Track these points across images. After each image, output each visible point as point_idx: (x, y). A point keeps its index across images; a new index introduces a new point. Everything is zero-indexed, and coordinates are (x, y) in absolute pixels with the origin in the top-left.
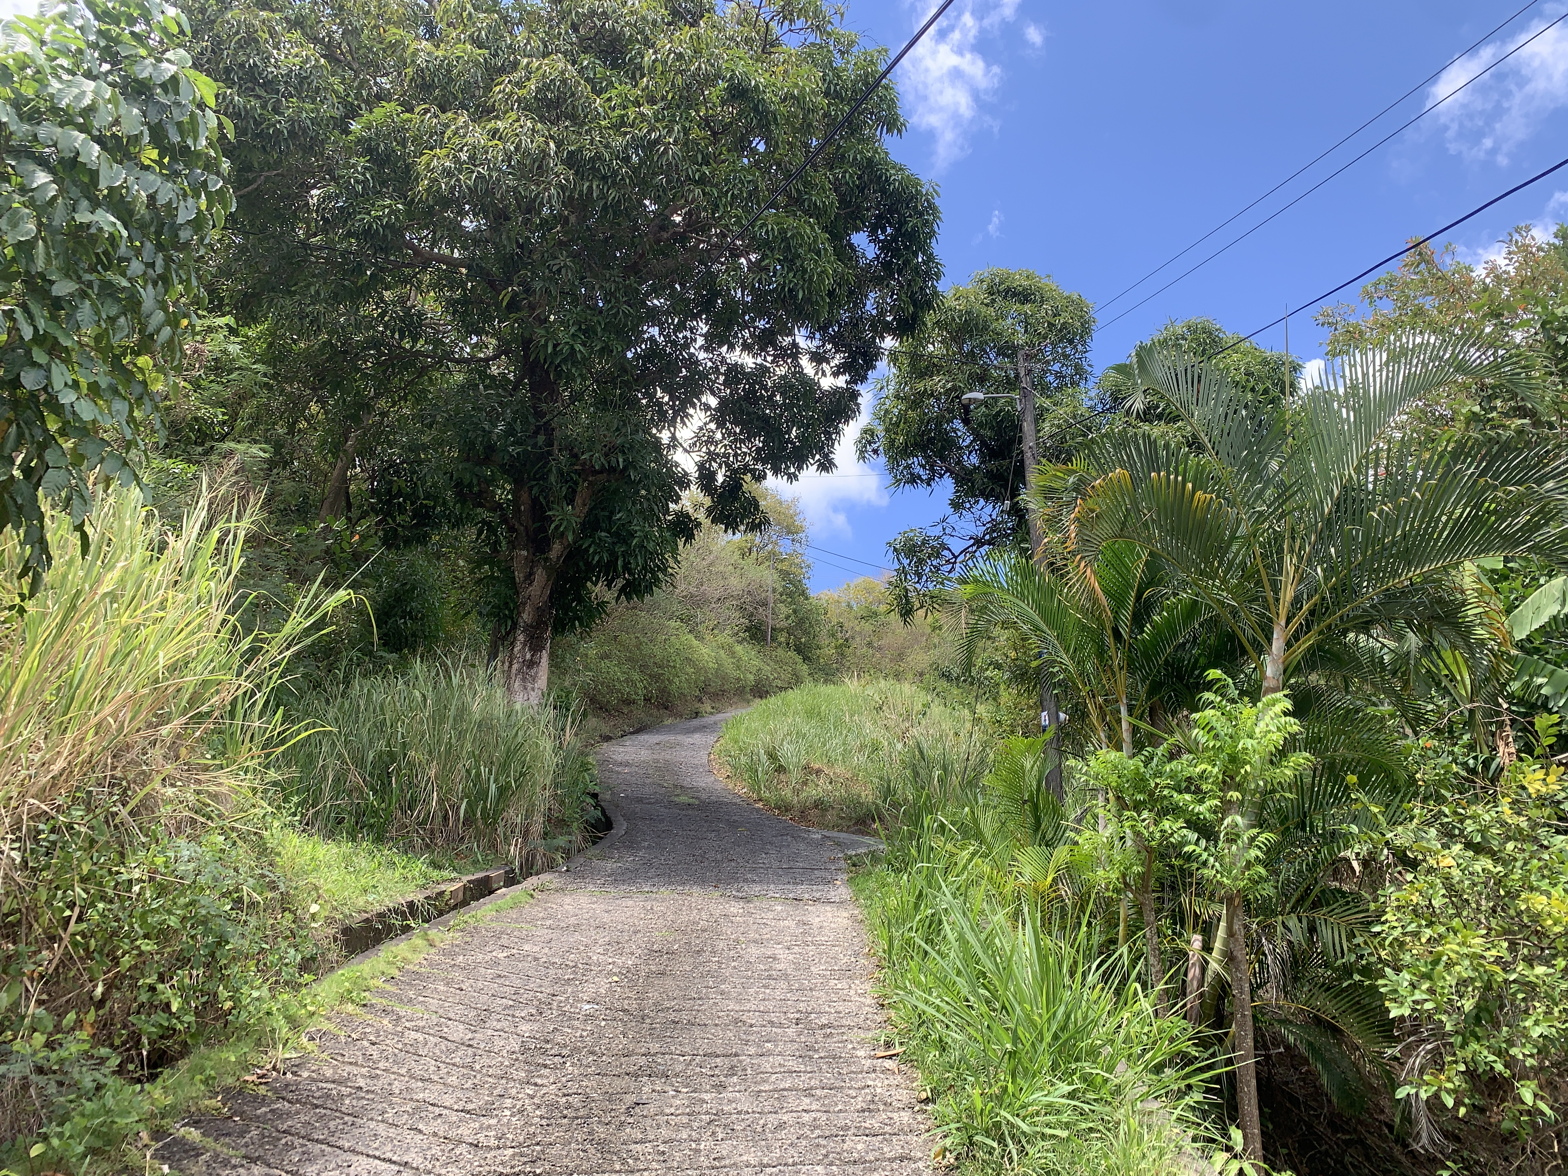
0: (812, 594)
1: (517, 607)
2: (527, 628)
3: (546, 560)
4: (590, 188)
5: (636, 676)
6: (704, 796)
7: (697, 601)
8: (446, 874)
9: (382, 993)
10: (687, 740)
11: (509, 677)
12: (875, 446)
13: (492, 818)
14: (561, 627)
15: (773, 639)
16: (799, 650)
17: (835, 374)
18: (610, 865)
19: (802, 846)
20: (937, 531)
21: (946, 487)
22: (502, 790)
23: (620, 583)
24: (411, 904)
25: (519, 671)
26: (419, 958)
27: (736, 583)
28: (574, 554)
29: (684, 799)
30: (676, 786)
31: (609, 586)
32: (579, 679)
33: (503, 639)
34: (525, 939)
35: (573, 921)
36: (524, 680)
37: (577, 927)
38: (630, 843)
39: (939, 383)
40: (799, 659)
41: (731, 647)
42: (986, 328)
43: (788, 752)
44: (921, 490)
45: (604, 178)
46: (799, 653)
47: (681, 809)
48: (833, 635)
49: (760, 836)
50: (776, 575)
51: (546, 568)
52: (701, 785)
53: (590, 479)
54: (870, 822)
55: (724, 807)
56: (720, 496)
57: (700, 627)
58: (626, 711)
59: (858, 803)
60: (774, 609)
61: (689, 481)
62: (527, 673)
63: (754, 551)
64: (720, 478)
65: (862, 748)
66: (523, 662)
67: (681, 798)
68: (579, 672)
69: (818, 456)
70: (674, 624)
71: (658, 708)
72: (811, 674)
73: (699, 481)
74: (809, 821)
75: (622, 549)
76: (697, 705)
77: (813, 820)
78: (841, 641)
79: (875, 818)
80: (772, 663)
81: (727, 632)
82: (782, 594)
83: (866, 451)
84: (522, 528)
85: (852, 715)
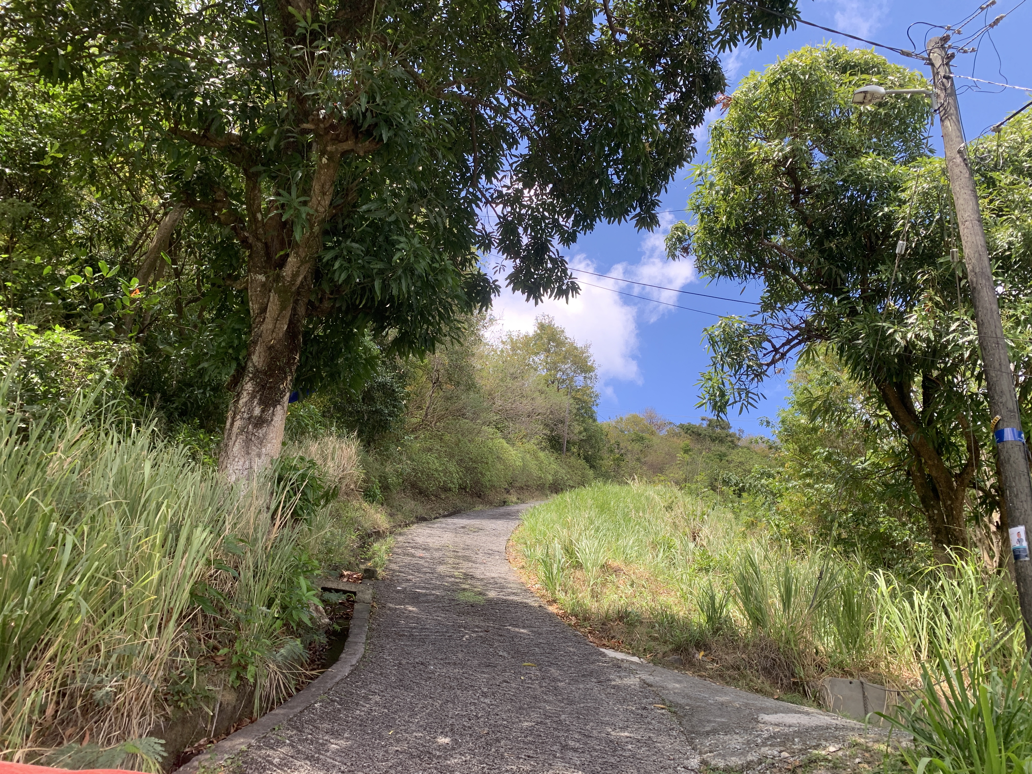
0: (598, 417)
2: (258, 374)
5: (453, 468)
6: (493, 592)
7: (510, 415)
10: (491, 525)
12: (685, 244)
15: (568, 450)
25: (242, 430)
27: (541, 405)
40: (587, 466)
41: (535, 453)
43: (586, 549)
46: (587, 461)
47: (460, 614)
48: (612, 451)
49: (555, 680)
50: (572, 401)
51: (278, 291)
52: (493, 575)
53: (329, 148)
54: (693, 650)
55: (513, 610)
56: (523, 260)
57: (511, 436)
58: (443, 496)
59: (672, 621)
60: (569, 426)
61: (491, 243)
62: (253, 434)
63: (556, 382)
64: (525, 240)
65: (654, 545)
66: (249, 419)
67: (466, 594)
68: (400, 461)
69: (638, 210)
70: (491, 430)
71: (472, 496)
72: (595, 478)
73: (501, 241)
74: (613, 637)
75: (378, 266)
76: (506, 496)
77: (618, 636)
78: (617, 456)
79: (701, 645)
80: (566, 467)
81: (533, 441)
82: (576, 415)
83: (675, 249)
84: (259, 245)
85: (637, 511)
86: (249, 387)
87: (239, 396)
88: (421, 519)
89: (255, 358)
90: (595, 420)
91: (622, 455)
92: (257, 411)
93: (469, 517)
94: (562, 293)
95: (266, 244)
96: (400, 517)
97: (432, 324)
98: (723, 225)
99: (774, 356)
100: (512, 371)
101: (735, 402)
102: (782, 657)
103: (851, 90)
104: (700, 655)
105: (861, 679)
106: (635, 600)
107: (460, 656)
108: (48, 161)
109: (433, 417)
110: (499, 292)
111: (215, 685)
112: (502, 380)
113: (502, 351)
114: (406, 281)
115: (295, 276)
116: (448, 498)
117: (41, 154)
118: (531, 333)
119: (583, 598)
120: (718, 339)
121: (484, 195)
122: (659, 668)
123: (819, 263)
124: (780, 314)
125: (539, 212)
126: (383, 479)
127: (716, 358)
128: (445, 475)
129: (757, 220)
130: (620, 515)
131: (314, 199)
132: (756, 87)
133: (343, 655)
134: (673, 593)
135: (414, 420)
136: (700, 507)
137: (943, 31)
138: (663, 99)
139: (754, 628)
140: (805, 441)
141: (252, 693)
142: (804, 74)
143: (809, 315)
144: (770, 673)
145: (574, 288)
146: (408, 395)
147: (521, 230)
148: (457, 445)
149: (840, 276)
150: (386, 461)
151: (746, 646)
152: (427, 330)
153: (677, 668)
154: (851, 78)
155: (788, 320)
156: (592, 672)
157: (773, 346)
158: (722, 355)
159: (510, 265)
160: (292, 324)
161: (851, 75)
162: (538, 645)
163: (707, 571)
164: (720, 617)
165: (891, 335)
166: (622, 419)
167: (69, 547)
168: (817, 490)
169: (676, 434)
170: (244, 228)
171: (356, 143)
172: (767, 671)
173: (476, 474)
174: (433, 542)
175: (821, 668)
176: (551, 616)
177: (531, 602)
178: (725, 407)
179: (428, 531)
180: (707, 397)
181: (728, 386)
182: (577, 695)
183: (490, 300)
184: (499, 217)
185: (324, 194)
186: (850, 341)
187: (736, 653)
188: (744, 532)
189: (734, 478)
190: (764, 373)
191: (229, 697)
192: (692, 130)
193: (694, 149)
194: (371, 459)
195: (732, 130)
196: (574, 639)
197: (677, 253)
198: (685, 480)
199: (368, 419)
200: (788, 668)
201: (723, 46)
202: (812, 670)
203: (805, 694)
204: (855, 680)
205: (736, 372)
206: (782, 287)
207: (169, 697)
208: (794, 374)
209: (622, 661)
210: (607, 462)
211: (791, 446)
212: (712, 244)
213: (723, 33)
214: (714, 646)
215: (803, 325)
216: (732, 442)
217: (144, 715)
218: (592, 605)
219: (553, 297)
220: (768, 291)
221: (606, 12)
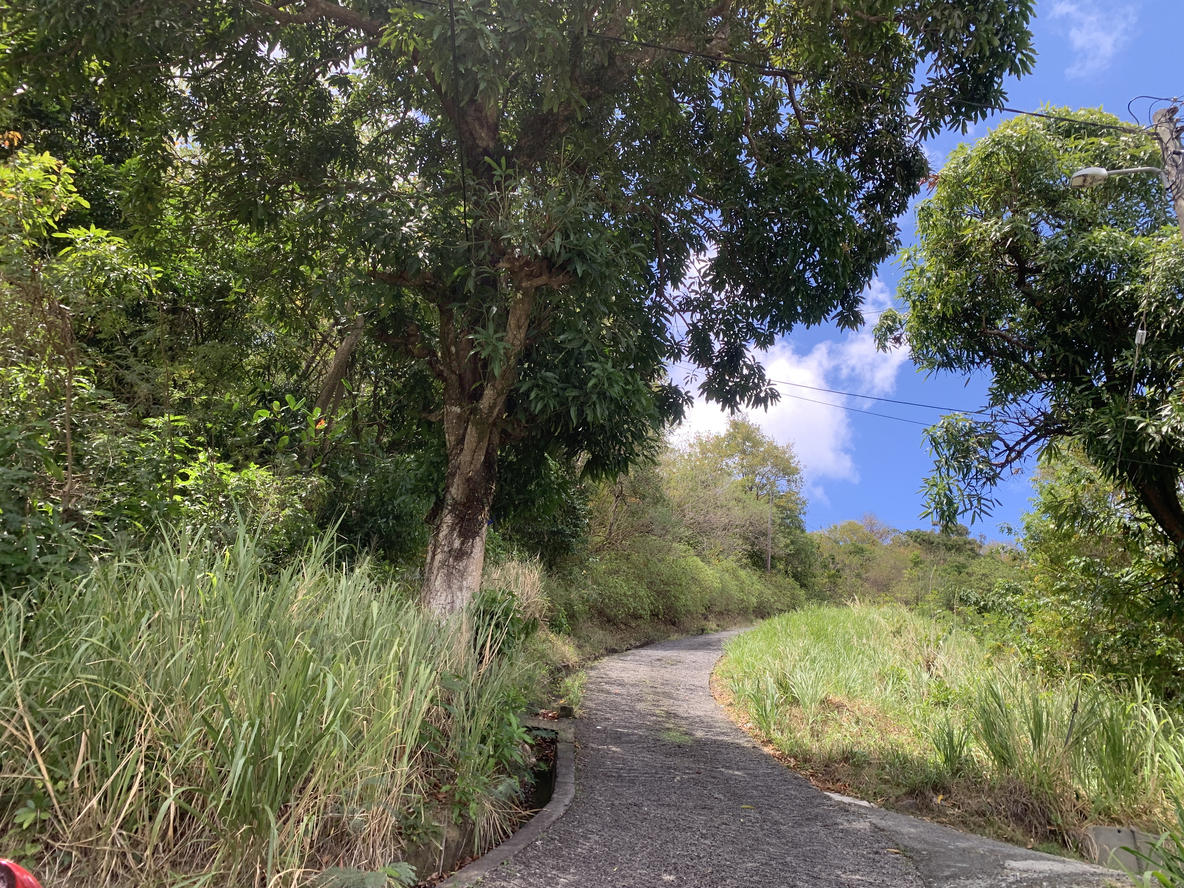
0: (807, 528)
1: (444, 479)
2: (457, 506)
3: (478, 414)
5: (642, 592)
6: (700, 731)
7: (704, 528)
10: (689, 657)
12: (896, 334)
15: (773, 567)
21: (987, 374)
25: (443, 563)
27: (739, 516)
29: (674, 735)
32: (585, 592)
43: (802, 682)
44: (959, 375)
46: (797, 579)
47: (668, 755)
48: (826, 567)
49: (776, 823)
50: (775, 510)
51: (476, 424)
52: (698, 713)
53: (524, 285)
54: (931, 794)
55: (724, 751)
56: (716, 367)
57: (706, 552)
58: (633, 625)
59: (905, 761)
60: (773, 539)
61: (680, 351)
62: (454, 567)
63: (755, 489)
64: (717, 346)
65: (882, 677)
66: (450, 551)
67: (671, 734)
68: (585, 587)
69: (840, 308)
70: (682, 547)
71: (665, 623)
72: (808, 599)
73: (691, 349)
74: (838, 780)
75: (573, 394)
76: (704, 622)
77: (844, 779)
78: (833, 572)
79: (938, 787)
80: (772, 587)
81: (731, 557)
82: (780, 525)
83: (886, 340)
84: (454, 377)
85: (860, 638)
86: (448, 519)
87: (438, 529)
88: (612, 651)
89: (453, 490)
90: (803, 531)
91: (838, 571)
92: (457, 544)
93: (664, 648)
94: (759, 401)
95: (460, 375)
96: (588, 648)
97: (624, 444)
98: (938, 312)
99: (1009, 455)
100: (703, 478)
101: (966, 510)
102: (1035, 802)
103: (1077, 156)
104: (939, 799)
105: (1133, 828)
106: (861, 739)
107: (674, 797)
108: (232, 297)
109: (618, 535)
110: (692, 403)
111: (440, 822)
112: (692, 490)
113: (690, 455)
114: (601, 407)
115: (491, 408)
116: (639, 626)
117: (225, 289)
118: (723, 433)
119: (803, 737)
120: (941, 440)
121: (671, 304)
122: (893, 813)
123: (1053, 350)
124: (1014, 407)
125: (731, 315)
126: (569, 606)
127: (940, 462)
128: (635, 599)
129: (976, 305)
130: (839, 643)
131: (510, 334)
132: (965, 162)
133: (554, 795)
134: (905, 732)
135: (598, 539)
136: (935, 630)
137: (1170, 103)
138: (861, 188)
139: (1000, 770)
140: (1056, 550)
141: (472, 831)
142: (1019, 144)
143: (1048, 405)
144: (1022, 820)
145: (774, 396)
146: (590, 512)
147: (712, 337)
148: (646, 565)
149: (1079, 363)
150: (571, 586)
151: (992, 789)
152: (619, 450)
153: (912, 813)
154: (1077, 142)
155: (1023, 413)
156: (816, 816)
157: (1006, 445)
158: (947, 459)
159: (702, 375)
160: (489, 455)
161: (1075, 139)
162: (756, 788)
163: (945, 705)
164: (959, 757)
165: (1144, 429)
166: (836, 528)
167: (330, 685)
168: (1076, 608)
169: (903, 544)
170: (437, 361)
171: (550, 277)
172: (1018, 818)
173: (669, 598)
174: (628, 676)
175: (1083, 815)
176: (767, 757)
177: (742, 742)
178: (954, 516)
179: (621, 664)
180: (933, 505)
181: (956, 493)
182: (802, 839)
183: (682, 412)
184: (688, 325)
185: (519, 327)
186: (1095, 436)
187: (980, 797)
188: (989, 660)
189: (974, 596)
190: (996, 475)
191: (454, 834)
192: (895, 220)
193: (898, 242)
194: (554, 585)
195: (942, 210)
196: (795, 782)
197: (888, 344)
198: (917, 599)
199: (549, 541)
200: (1043, 814)
201: (924, 132)
202: (1072, 817)
203: (1064, 844)
204: (1124, 829)
205: (965, 476)
206: (1013, 376)
207: (403, 831)
208: (1039, 471)
209: (850, 804)
210: (821, 580)
211: (1039, 556)
212: (928, 333)
213: (922, 119)
214: (954, 789)
215: (1042, 418)
216: (972, 550)
217: (385, 847)
218: (813, 746)
219: (750, 406)
220: (996, 382)
221: (793, 105)
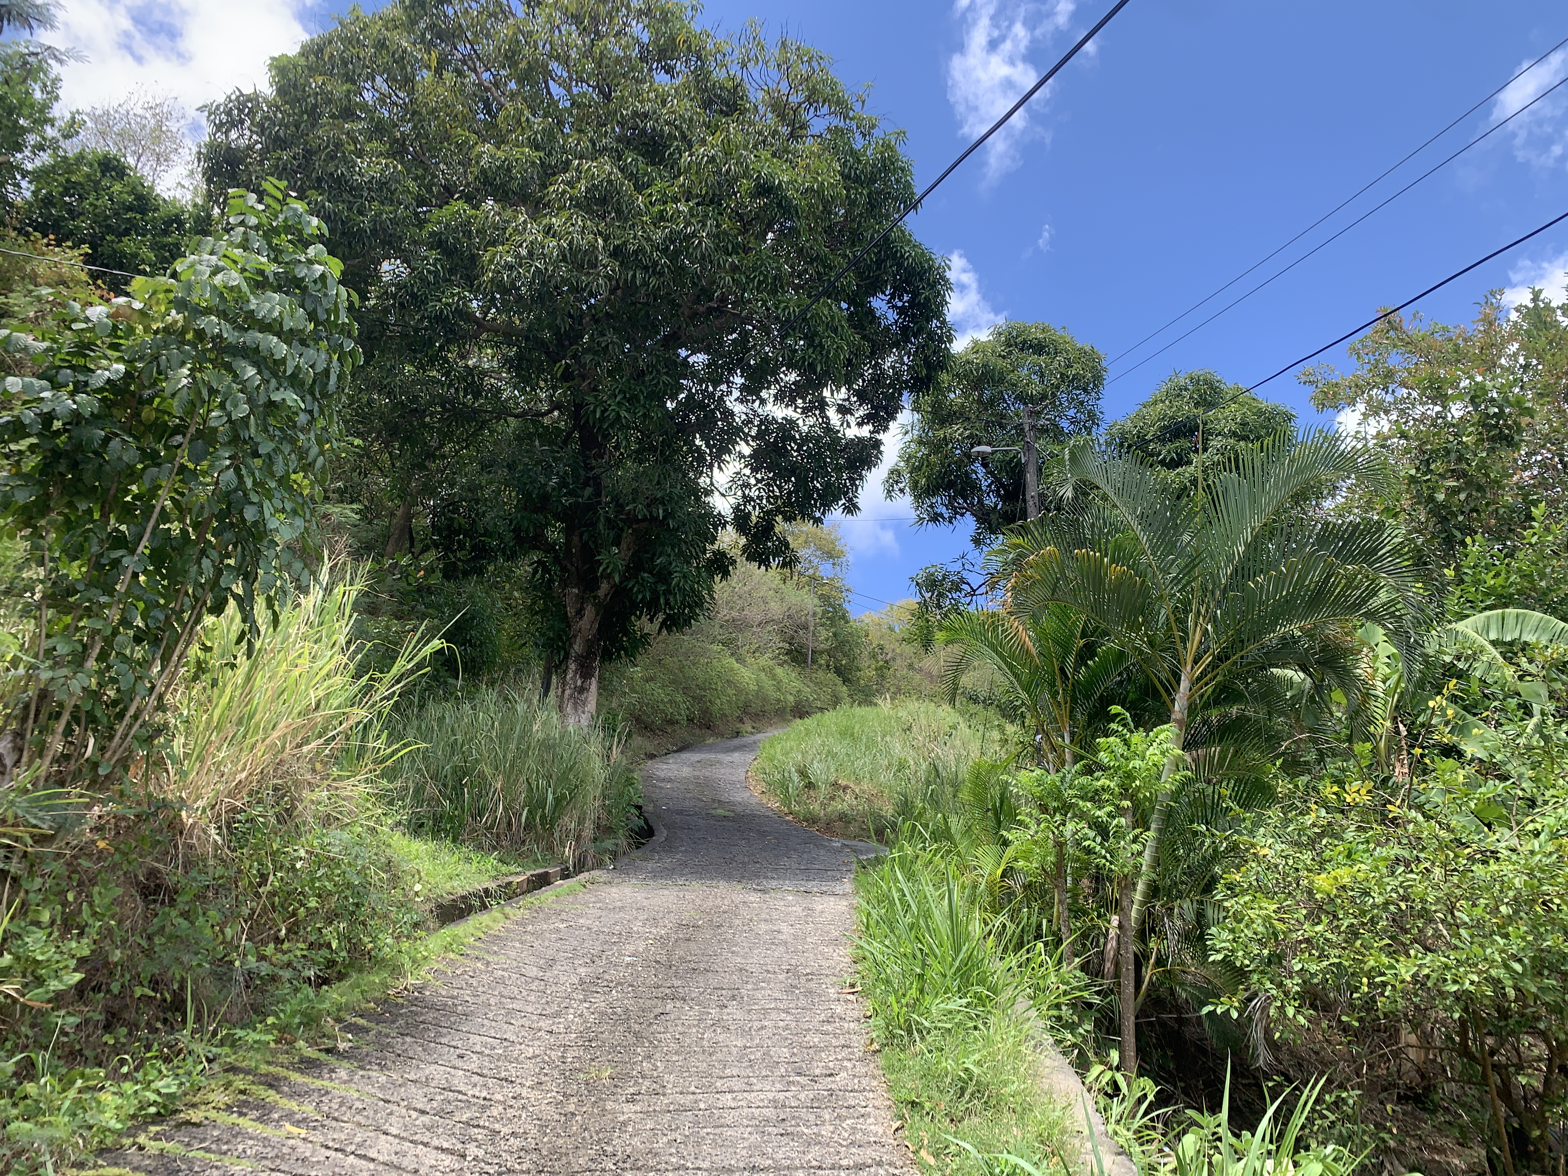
0: (851, 617)
1: (569, 639)
2: (578, 657)
3: (595, 597)
4: (634, 276)
5: (679, 698)
6: (739, 809)
7: (739, 625)
8: (513, 869)
9: (474, 948)
10: (726, 758)
11: (562, 702)
12: (901, 486)
13: (549, 823)
14: (607, 656)
15: (814, 661)
16: (838, 672)
17: (860, 425)
18: (650, 865)
19: (822, 852)
20: (957, 567)
21: (968, 524)
22: (558, 801)
23: (661, 617)
24: (486, 891)
25: (571, 696)
26: (497, 926)
27: (776, 609)
28: (619, 592)
29: (720, 812)
30: (714, 800)
31: (651, 620)
32: (625, 701)
33: (557, 667)
34: (580, 916)
35: (619, 904)
36: (575, 704)
37: (622, 908)
38: (669, 847)
39: (957, 430)
40: (839, 681)
41: (772, 669)
42: (1001, 380)
43: (818, 770)
44: (943, 528)
45: (646, 268)
46: (839, 675)
47: (717, 820)
48: (873, 658)
49: (786, 844)
50: (816, 601)
52: (737, 799)
57: (742, 651)
58: (670, 730)
60: (813, 632)
62: (578, 698)
63: (795, 576)
65: (888, 767)
66: (575, 688)
67: (718, 811)
70: (716, 647)
71: (701, 727)
72: (850, 697)
74: (834, 832)
76: (739, 725)
77: (838, 831)
78: (881, 663)
80: (812, 685)
81: (768, 655)
83: (892, 491)
84: (573, 569)
86: (573, 667)
87: (566, 672)
88: (652, 756)
89: (576, 647)
90: (847, 622)
91: (886, 662)
92: (579, 683)
93: (700, 751)
95: (577, 567)
115: (606, 596)
116: (676, 731)
128: (671, 705)
133: (656, 834)
148: (681, 671)
156: (811, 842)
162: (777, 833)
173: (705, 702)
174: (674, 776)
177: (770, 814)
179: (665, 766)
197: (894, 494)
210: (867, 672)
